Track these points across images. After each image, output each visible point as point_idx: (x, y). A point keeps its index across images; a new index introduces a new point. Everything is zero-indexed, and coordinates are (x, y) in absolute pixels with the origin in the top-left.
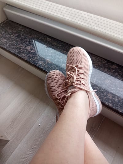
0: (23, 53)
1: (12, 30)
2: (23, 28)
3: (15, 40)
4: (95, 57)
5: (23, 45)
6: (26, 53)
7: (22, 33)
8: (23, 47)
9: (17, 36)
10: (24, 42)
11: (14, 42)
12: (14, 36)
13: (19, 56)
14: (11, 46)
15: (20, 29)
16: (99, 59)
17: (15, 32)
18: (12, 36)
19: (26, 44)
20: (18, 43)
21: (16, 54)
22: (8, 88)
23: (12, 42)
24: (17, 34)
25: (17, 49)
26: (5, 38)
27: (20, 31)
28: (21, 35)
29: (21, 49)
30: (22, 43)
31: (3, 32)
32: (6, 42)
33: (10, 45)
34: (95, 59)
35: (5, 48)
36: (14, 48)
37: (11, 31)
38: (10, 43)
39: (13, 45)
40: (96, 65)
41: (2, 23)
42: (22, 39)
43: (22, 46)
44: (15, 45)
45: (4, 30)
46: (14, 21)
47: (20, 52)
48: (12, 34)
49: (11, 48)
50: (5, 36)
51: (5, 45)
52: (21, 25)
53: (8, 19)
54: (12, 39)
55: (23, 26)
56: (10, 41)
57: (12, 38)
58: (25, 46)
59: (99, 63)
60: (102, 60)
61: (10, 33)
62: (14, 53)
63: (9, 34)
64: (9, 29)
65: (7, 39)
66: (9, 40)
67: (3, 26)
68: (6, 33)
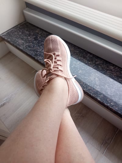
0: (40, 56)
1: (30, 31)
2: (40, 31)
3: (32, 42)
4: (113, 66)
5: (40, 48)
6: (43, 56)
7: (39, 36)
8: (40, 50)
9: (34, 39)
10: (41, 45)
11: (31, 44)
12: (31, 38)
13: (36, 58)
14: (28, 48)
15: (37, 32)
16: (118, 69)
17: (32, 34)
18: (29, 37)
19: (43, 47)
20: (35, 45)
21: (32, 56)
22: (20, 89)
23: (29, 44)
24: (34, 37)
25: (33, 51)
26: (22, 39)
27: (38, 33)
28: (39, 37)
29: (38, 51)
30: (39, 46)
31: (20, 33)
32: (23, 43)
33: (27, 46)
34: (114, 68)
35: (22, 49)
36: (30, 50)
37: (28, 33)
38: (27, 44)
39: (29, 47)
40: (114, 74)
41: (20, 24)
42: (39, 42)
43: (38, 49)
44: (32, 47)
45: (21, 31)
46: (32, 23)
47: (36, 55)
48: (29, 36)
49: (28, 50)
50: (22, 37)
51: (22, 46)
52: (38, 28)
53: (26, 21)
54: (29, 41)
55: (40, 29)
56: (27, 43)
57: (29, 39)
58: (42, 49)
59: (118, 73)
60: (120, 70)
61: (28, 34)
62: (31, 54)
63: (26, 36)
64: (27, 31)
65: (24, 41)
66: (26, 41)
67: (21, 27)
68: (23, 34)
